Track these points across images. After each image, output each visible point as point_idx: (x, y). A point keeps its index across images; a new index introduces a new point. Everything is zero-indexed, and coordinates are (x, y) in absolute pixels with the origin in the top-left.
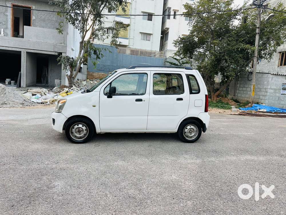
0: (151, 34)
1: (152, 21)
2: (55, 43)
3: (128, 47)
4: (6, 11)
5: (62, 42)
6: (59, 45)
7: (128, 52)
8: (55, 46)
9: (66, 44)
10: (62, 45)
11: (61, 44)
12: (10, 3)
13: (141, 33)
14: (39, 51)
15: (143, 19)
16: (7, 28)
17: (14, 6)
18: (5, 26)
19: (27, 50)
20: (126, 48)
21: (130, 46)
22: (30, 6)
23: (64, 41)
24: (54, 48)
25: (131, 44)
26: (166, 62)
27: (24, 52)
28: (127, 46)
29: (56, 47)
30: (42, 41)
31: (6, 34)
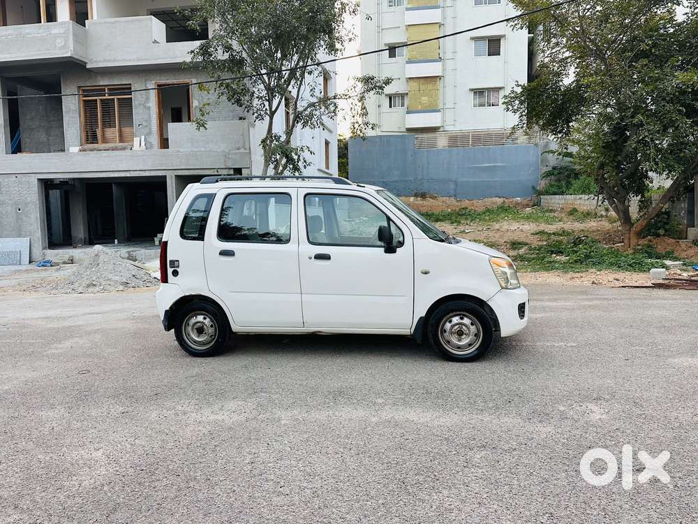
0: (500, 88)
1: (499, 54)
2: (227, 150)
3: (441, 130)
4: (148, 99)
5: (241, 144)
6: (236, 154)
7: (442, 142)
8: (226, 156)
9: (247, 147)
10: (240, 151)
11: (238, 149)
12: (153, 82)
13: (471, 90)
14: (199, 171)
15: (477, 54)
16: (150, 133)
17: (158, 86)
18: (146, 131)
19: (177, 171)
20: (437, 134)
21: (447, 128)
22: (187, 81)
23: (244, 143)
24: (225, 161)
25: (449, 121)
26: (546, 152)
27: (172, 177)
28: (439, 128)
29: (229, 158)
30: (203, 149)
31: (149, 146)
